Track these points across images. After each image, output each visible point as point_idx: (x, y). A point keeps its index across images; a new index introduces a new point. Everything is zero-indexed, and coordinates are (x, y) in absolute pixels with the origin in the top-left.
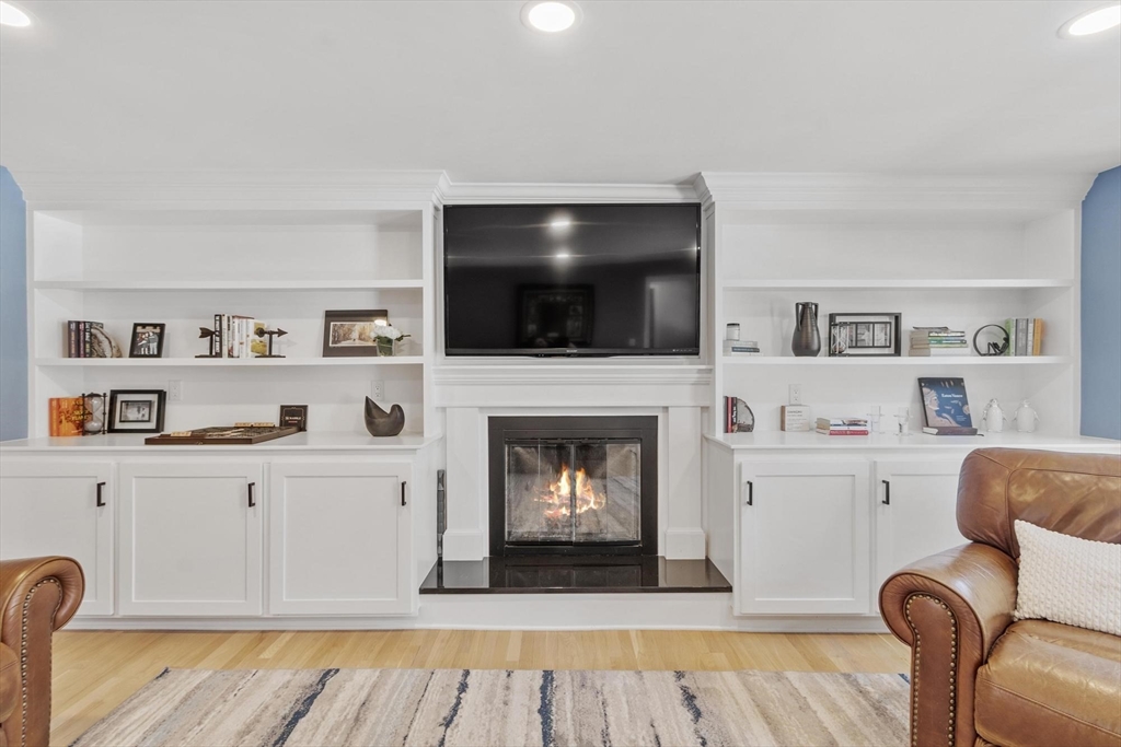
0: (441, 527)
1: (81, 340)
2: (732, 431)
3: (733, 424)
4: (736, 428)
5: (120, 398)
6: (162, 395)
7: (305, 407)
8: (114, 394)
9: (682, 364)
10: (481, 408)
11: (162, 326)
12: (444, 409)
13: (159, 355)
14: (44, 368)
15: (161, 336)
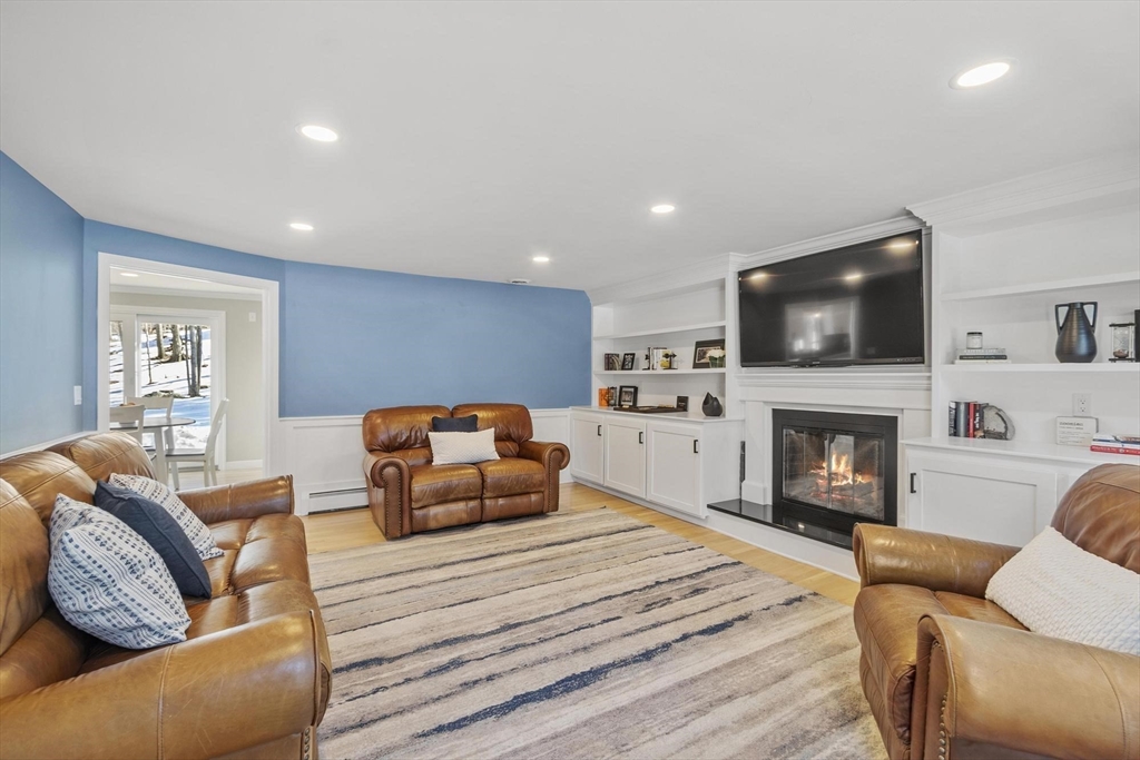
0: (742, 478)
1: (609, 362)
2: (974, 436)
3: (975, 429)
4: (980, 433)
5: (624, 389)
6: (636, 389)
7: (687, 398)
8: (621, 387)
9: (921, 372)
10: (765, 402)
11: (634, 355)
12: (743, 402)
13: (631, 369)
14: (597, 375)
15: (633, 359)
